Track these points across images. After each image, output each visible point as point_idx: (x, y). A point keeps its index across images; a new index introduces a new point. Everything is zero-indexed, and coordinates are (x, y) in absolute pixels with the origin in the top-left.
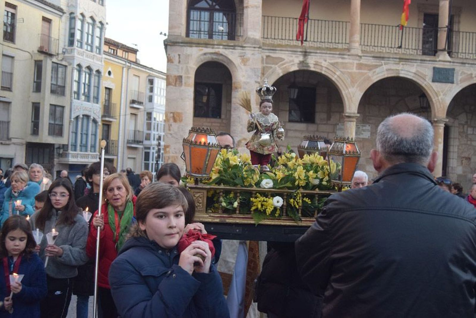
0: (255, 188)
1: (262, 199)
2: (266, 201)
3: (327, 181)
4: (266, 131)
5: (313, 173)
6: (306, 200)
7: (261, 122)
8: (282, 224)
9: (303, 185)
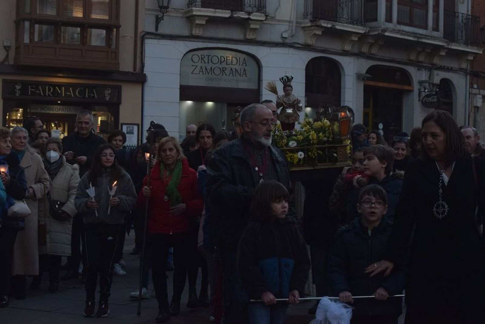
0: (285, 148)
1: (290, 155)
2: (293, 156)
3: (332, 138)
4: (290, 107)
5: (322, 134)
6: (320, 152)
7: (285, 101)
8: (305, 169)
9: (316, 142)
